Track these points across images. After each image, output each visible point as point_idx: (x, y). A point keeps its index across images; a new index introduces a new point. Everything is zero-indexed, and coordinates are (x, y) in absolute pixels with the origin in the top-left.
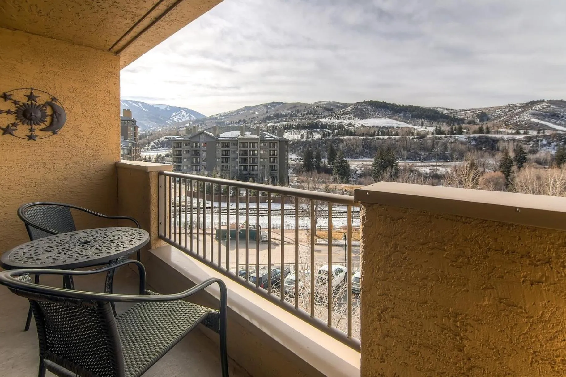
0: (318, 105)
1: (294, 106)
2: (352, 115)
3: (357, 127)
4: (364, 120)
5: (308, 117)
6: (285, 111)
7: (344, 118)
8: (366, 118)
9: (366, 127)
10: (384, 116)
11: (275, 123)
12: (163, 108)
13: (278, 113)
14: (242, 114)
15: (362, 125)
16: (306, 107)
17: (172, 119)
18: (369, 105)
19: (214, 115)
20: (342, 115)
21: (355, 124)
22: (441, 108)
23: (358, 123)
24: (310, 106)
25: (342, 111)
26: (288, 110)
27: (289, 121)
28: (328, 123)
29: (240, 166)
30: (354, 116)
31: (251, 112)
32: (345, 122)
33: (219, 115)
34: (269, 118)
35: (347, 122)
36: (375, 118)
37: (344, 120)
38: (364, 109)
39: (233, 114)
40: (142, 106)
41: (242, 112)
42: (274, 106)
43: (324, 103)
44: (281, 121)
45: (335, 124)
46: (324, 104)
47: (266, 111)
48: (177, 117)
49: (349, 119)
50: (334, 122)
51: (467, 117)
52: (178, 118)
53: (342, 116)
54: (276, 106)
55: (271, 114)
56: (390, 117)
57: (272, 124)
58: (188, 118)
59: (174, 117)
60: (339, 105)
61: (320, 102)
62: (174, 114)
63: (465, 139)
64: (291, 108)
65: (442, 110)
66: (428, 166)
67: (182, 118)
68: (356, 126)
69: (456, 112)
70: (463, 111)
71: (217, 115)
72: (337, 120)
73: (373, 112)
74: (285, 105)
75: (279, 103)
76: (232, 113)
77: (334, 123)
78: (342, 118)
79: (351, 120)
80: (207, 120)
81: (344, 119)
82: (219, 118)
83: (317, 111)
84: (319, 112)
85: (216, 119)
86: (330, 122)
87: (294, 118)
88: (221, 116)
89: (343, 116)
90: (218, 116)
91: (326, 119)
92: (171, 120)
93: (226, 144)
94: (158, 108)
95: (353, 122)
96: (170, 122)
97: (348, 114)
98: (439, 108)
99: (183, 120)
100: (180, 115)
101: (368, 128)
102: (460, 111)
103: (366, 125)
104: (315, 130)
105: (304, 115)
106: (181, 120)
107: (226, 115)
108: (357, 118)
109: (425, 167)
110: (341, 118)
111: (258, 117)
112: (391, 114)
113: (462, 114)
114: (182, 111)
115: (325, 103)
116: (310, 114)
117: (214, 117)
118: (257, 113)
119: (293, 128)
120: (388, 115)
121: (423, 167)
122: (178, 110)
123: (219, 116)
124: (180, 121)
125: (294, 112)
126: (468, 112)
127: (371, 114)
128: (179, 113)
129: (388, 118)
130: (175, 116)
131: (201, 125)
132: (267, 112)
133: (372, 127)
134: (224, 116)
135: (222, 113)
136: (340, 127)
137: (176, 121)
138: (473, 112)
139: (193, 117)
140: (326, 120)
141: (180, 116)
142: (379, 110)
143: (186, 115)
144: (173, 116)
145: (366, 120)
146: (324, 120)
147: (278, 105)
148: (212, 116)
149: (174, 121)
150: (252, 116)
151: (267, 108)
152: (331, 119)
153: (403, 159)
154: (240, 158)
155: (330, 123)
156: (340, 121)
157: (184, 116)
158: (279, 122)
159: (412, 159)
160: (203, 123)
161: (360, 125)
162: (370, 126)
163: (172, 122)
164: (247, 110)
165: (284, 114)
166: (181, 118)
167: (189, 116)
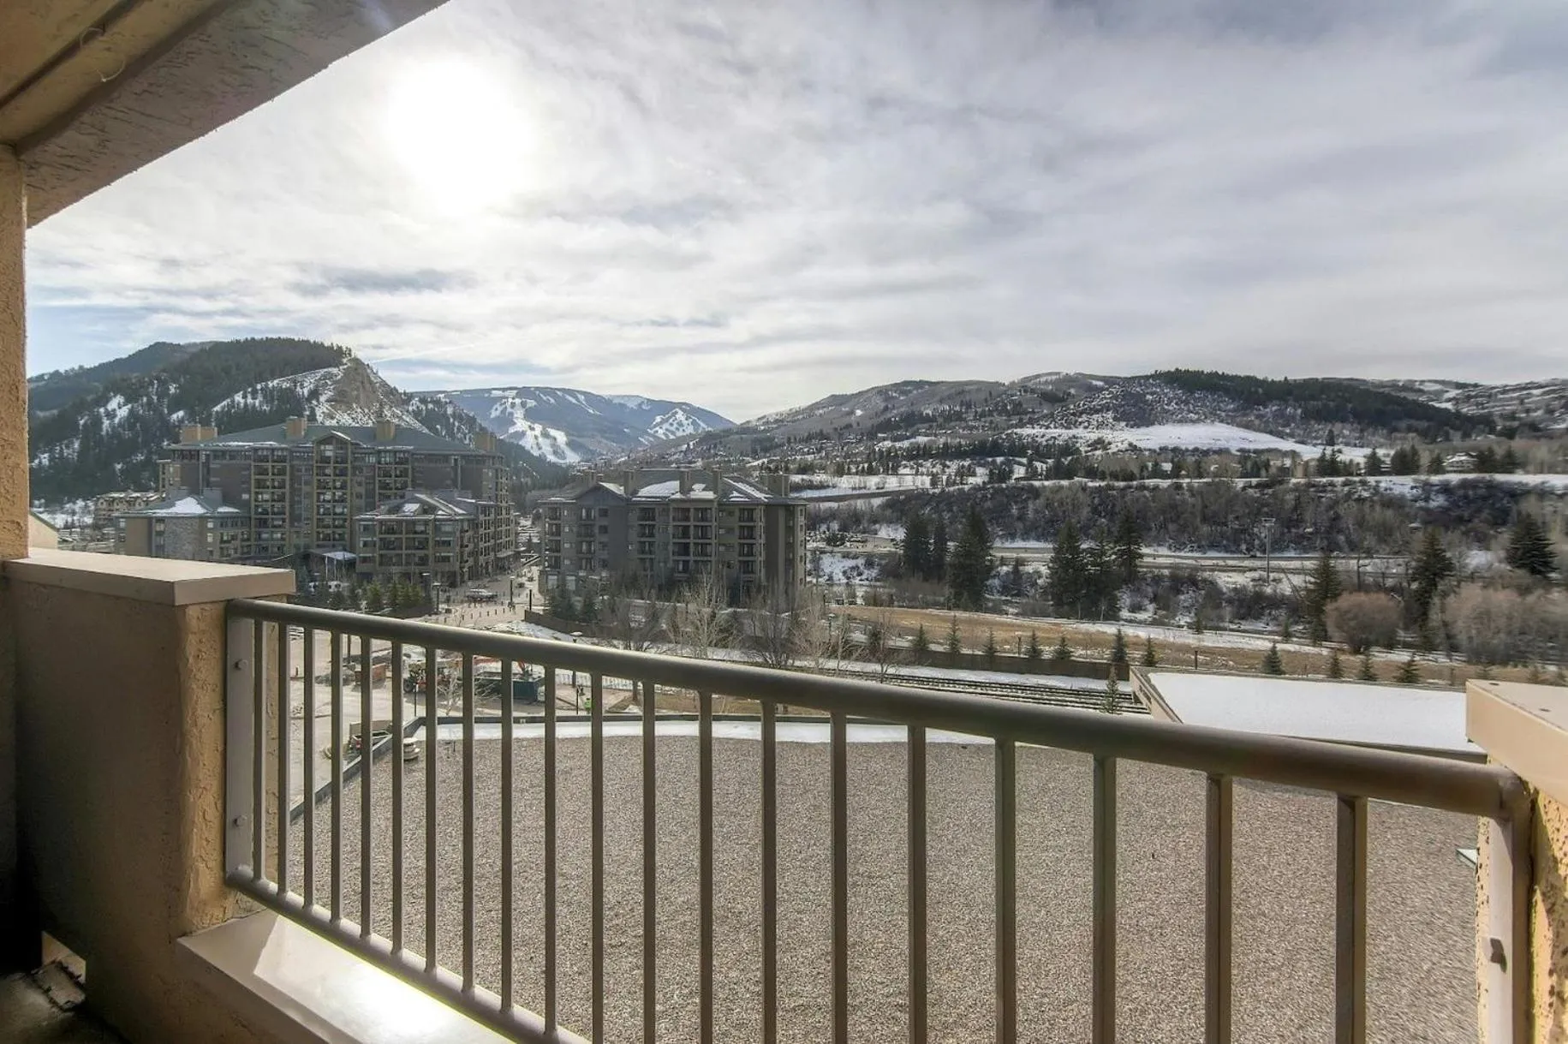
0: (1024, 386)
1: (959, 392)
2: (1110, 415)
3: (1115, 450)
4: (1143, 430)
5: (991, 422)
6: (932, 407)
7: (1086, 424)
8: (1149, 423)
9: (1140, 450)
10: (1213, 416)
11: (895, 439)
12: (632, 405)
13: (913, 413)
14: (821, 415)
15: (1130, 444)
16: (991, 394)
17: (652, 432)
18: (1167, 383)
19: (751, 419)
20: (1080, 417)
21: (1110, 443)
22: (1436, 382)
23: (1122, 437)
24: (1004, 388)
25: (1084, 405)
26: (941, 401)
27: (936, 435)
28: (1039, 440)
29: (674, 561)
30: (1115, 419)
31: (845, 409)
32: (1085, 435)
33: (764, 420)
34: (887, 426)
35: (1093, 436)
36: (1180, 421)
37: (1085, 431)
38: (1149, 397)
39: (801, 417)
40: (586, 401)
41: (821, 411)
42: (903, 393)
43: (1049, 378)
44: (913, 436)
45: (1057, 442)
46: (1051, 383)
47: (882, 405)
48: (666, 426)
49: (1100, 426)
50: (1056, 435)
51: (1528, 411)
52: (667, 430)
53: (1080, 420)
54: (910, 391)
55: (894, 415)
56: (1230, 420)
57: (888, 444)
58: (690, 430)
59: (657, 428)
60: (1094, 382)
61: (1038, 376)
62: (658, 419)
63: (1412, 488)
64: (950, 397)
65: (1438, 387)
66: (1250, 570)
67: (677, 429)
68: (1113, 449)
69: (1489, 394)
70: (1514, 390)
71: (759, 419)
72: (1064, 431)
73: (1176, 404)
74: (933, 388)
75: (920, 384)
76: (797, 413)
77: (1055, 438)
78: (1081, 423)
79: (1105, 431)
80: (732, 434)
81: (1086, 428)
82: (762, 428)
83: (1020, 404)
84: (1024, 406)
85: (755, 430)
86: (1043, 436)
87: (953, 424)
88: (767, 423)
89: (1084, 417)
90: (761, 422)
91: (1033, 428)
92: (649, 435)
93: (649, 511)
94: (622, 406)
95: (1107, 435)
96: (648, 440)
97: (1097, 412)
98: (1430, 381)
99: (680, 434)
100: (671, 421)
101: (1147, 453)
102: (1504, 392)
103: (1140, 445)
104: (990, 459)
105: (983, 415)
106: (673, 433)
107: (782, 421)
108: (1123, 424)
109: (1240, 571)
110: (1076, 425)
111: (858, 424)
112: (1234, 410)
113: (1512, 399)
114: (676, 413)
115: (1054, 377)
116: (1000, 414)
117: (750, 425)
118: (859, 412)
119: (932, 456)
120: (1223, 414)
121: (1235, 571)
122: (666, 408)
123: (764, 424)
124: (672, 437)
125: (958, 408)
126: (1535, 392)
127: (1167, 411)
128: (670, 417)
129: (1222, 421)
130: (661, 423)
131: (715, 447)
132: (886, 409)
133: (1160, 449)
134: (776, 421)
135: (771, 415)
136: (1068, 449)
137: (663, 437)
138: (1554, 391)
139: (702, 425)
140: (1034, 431)
141: (671, 425)
142: (1195, 399)
143: (685, 422)
144: (655, 426)
145: (1151, 429)
146: (1027, 431)
147: (917, 389)
148: (748, 422)
149: (659, 438)
150: (846, 420)
151: (888, 399)
152: (1047, 427)
153: (1199, 547)
154: (674, 543)
155: (1043, 439)
156: (1073, 432)
157: (680, 424)
158: (908, 438)
159: (1224, 546)
160: (721, 442)
161: (1125, 446)
162: (1153, 448)
163: (651, 439)
164: (836, 405)
165: (927, 414)
166: (673, 429)
167: (694, 423)
